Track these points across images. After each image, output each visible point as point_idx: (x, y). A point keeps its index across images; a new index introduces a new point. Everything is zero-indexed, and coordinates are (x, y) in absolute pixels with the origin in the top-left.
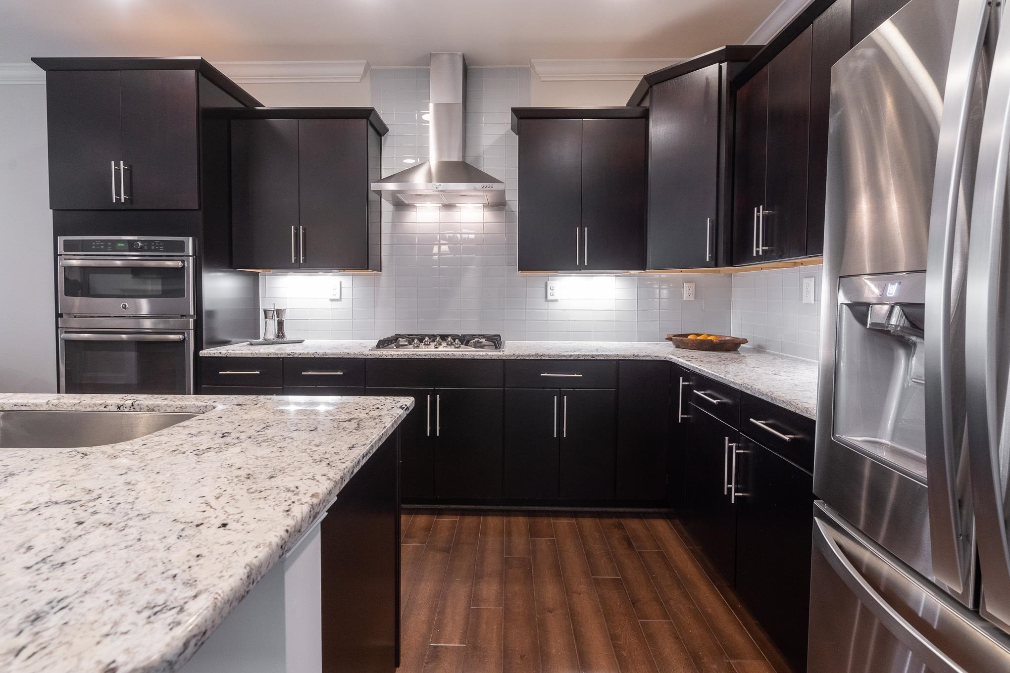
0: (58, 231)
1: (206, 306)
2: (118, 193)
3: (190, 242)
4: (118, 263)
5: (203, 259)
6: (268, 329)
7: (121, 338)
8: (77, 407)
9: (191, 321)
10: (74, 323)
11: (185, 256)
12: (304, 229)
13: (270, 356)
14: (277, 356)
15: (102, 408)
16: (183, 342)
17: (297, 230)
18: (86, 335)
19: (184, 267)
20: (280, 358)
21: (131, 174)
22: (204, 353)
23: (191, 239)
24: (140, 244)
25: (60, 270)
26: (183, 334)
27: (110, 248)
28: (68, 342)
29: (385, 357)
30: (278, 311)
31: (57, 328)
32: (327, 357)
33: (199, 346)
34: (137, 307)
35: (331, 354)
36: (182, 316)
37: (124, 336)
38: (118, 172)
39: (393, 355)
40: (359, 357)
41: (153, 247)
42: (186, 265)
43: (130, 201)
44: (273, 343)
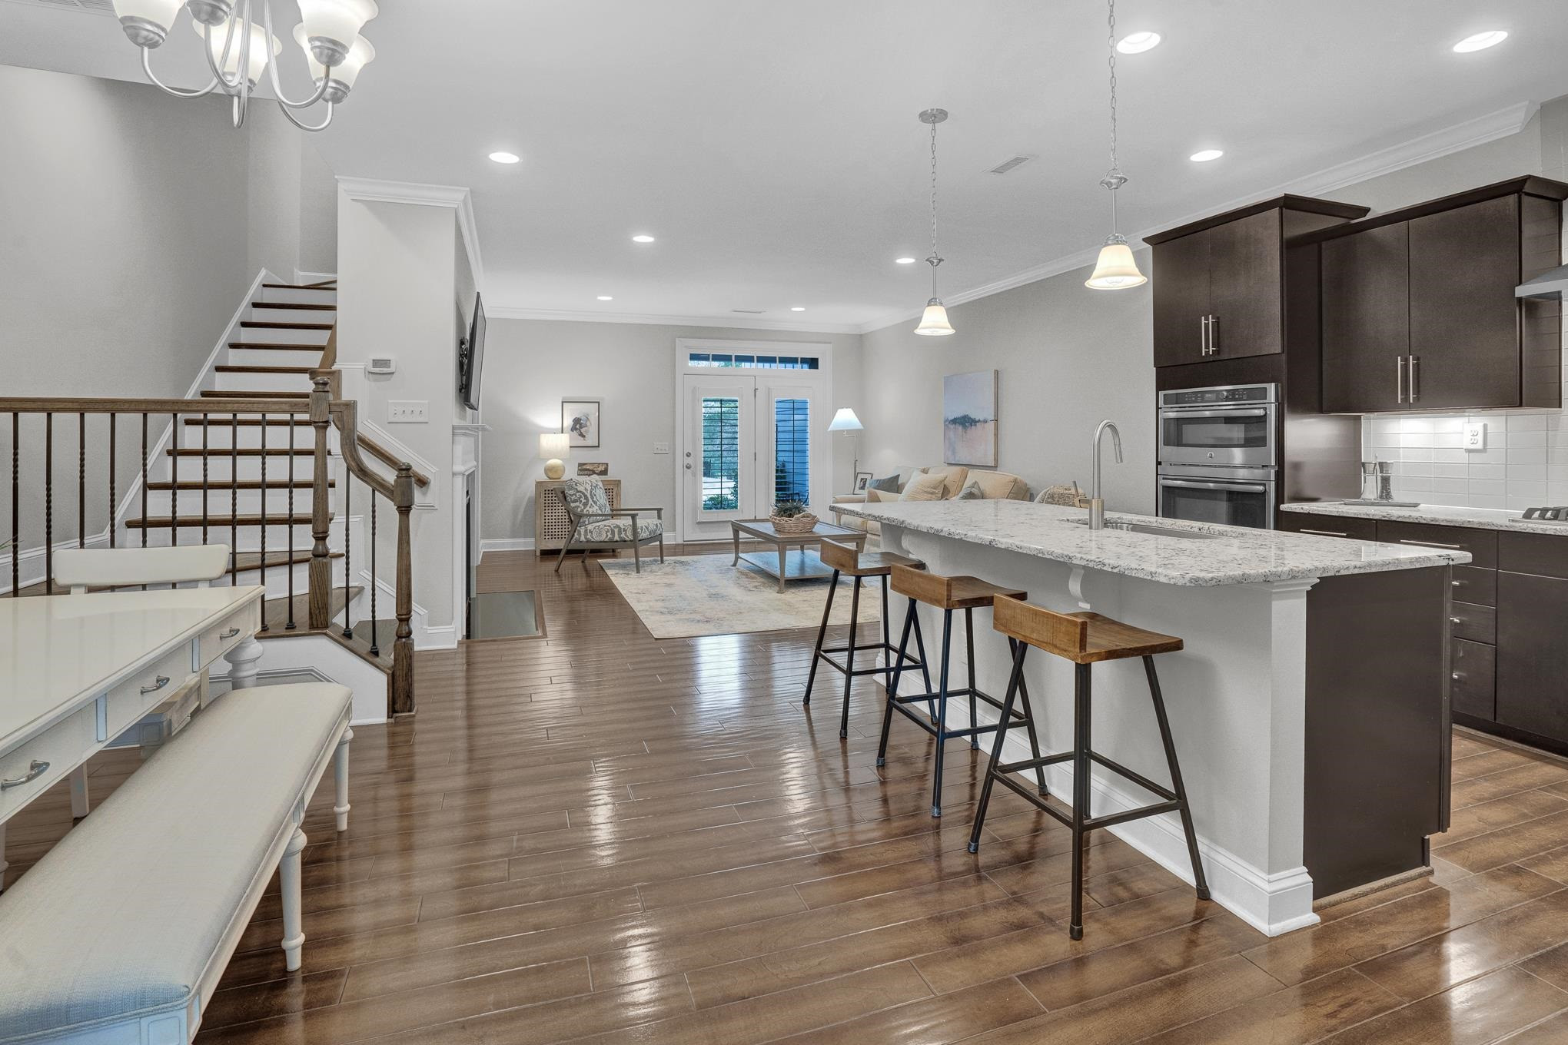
0: (1160, 387)
1: (1290, 454)
2: (1207, 347)
3: (1271, 388)
4: (1207, 414)
5: (1286, 405)
6: (1370, 488)
7: (1209, 486)
8: (1173, 526)
9: (1273, 472)
10: (1172, 471)
11: (1268, 403)
12: (1417, 359)
13: (1359, 516)
14: (1368, 517)
15: (1189, 529)
16: (1264, 493)
17: (1406, 360)
18: (1179, 482)
19: (1265, 415)
20: (1374, 520)
21: (1218, 326)
22: (1284, 507)
23: (1273, 385)
24: (1225, 394)
25: (1161, 423)
26: (1264, 485)
27: (1199, 400)
28: (1166, 488)
29: (1532, 531)
30: (1381, 464)
31: (1157, 474)
32: (1437, 523)
33: (1280, 499)
34: (1231, 457)
35: (1443, 521)
36: (1263, 466)
37: (1211, 485)
38: (1207, 326)
39: (1546, 530)
40: (1486, 527)
41: (1237, 396)
42: (1268, 412)
43: (1217, 352)
44: (1373, 504)
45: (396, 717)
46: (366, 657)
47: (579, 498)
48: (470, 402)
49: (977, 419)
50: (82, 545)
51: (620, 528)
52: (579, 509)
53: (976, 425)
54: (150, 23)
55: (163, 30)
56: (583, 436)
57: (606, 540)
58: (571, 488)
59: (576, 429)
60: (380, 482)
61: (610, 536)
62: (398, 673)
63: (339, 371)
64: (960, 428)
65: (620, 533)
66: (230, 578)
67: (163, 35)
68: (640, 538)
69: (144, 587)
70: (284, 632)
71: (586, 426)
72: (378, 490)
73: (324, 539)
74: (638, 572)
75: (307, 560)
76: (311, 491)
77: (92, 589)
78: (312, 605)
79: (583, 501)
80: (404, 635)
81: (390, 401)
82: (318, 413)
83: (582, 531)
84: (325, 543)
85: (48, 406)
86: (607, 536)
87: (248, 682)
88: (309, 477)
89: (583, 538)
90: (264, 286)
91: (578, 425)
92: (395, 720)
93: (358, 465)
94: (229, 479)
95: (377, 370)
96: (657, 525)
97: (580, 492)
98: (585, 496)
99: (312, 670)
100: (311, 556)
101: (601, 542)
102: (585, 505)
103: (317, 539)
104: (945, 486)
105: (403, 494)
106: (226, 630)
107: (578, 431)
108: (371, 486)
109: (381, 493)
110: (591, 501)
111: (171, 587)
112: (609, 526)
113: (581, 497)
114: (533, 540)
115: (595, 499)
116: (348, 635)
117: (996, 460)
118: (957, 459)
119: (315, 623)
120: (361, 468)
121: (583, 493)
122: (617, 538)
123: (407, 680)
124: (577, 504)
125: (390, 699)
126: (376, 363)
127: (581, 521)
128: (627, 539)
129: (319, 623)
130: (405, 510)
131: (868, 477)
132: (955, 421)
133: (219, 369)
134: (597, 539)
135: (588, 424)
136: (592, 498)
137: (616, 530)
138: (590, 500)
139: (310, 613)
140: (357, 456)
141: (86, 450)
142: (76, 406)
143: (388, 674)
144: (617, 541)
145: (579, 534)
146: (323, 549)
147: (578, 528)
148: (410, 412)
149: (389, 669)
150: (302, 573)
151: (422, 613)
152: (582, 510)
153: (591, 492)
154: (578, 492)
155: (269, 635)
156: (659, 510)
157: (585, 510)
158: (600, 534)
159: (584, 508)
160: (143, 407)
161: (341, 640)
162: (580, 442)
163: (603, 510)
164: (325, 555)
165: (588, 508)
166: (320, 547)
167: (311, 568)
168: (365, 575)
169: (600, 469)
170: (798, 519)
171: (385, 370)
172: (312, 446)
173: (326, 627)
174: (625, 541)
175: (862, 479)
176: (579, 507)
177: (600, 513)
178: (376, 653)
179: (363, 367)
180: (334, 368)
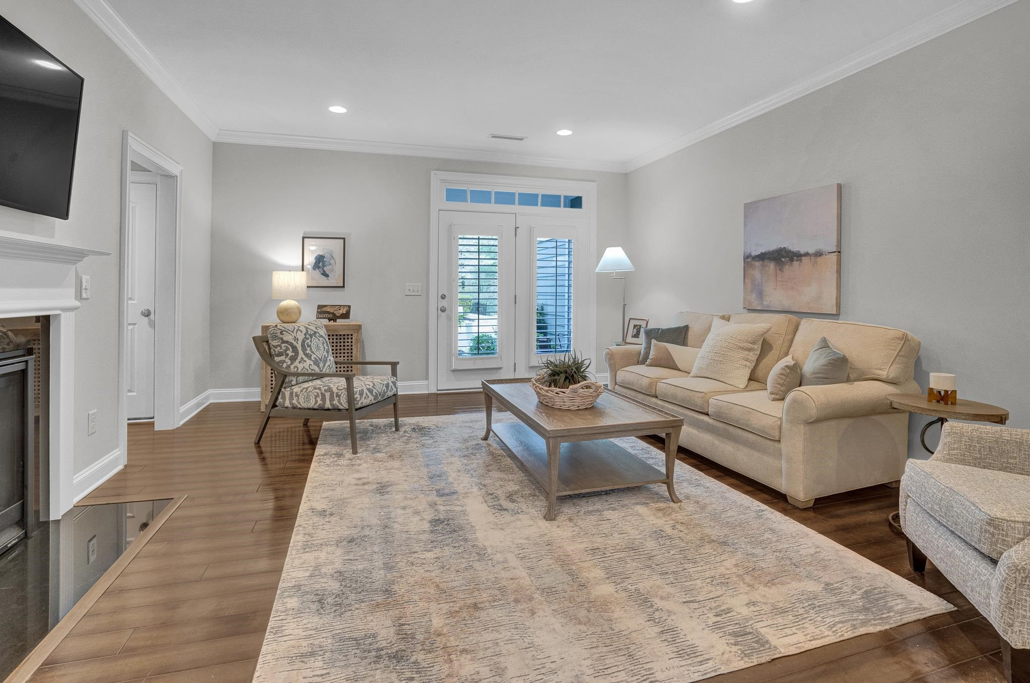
47: (286, 351)
49: (802, 251)
51: (332, 393)
52: (285, 365)
53: (801, 260)
56: (325, 275)
57: (316, 407)
58: (275, 337)
59: (319, 267)
61: (320, 402)
64: (772, 266)
65: (332, 399)
68: (359, 405)
71: (330, 264)
74: (355, 452)
79: (290, 353)
83: (287, 394)
86: (316, 402)
89: (287, 404)
91: (320, 262)
96: (387, 386)
97: (287, 342)
98: (295, 349)
101: (309, 409)
102: (293, 359)
104: (764, 339)
107: (321, 269)
110: (301, 355)
112: (319, 389)
113: (287, 349)
115: (308, 351)
117: (838, 305)
118: (765, 303)
121: (291, 344)
122: (328, 405)
124: (282, 358)
127: (287, 380)
128: (341, 407)
131: (643, 324)
132: (762, 257)
134: (305, 405)
135: (332, 262)
136: (304, 349)
137: (328, 395)
138: (301, 352)
144: (328, 409)
145: (284, 398)
147: (283, 390)
152: (288, 367)
153: (303, 342)
154: (284, 342)
156: (394, 365)
157: (292, 367)
158: (307, 399)
159: (292, 364)
162: (324, 282)
163: (321, 365)
165: (296, 363)
169: (341, 312)
170: (575, 391)
174: (339, 410)
175: (635, 326)
176: (284, 361)
177: (317, 370)
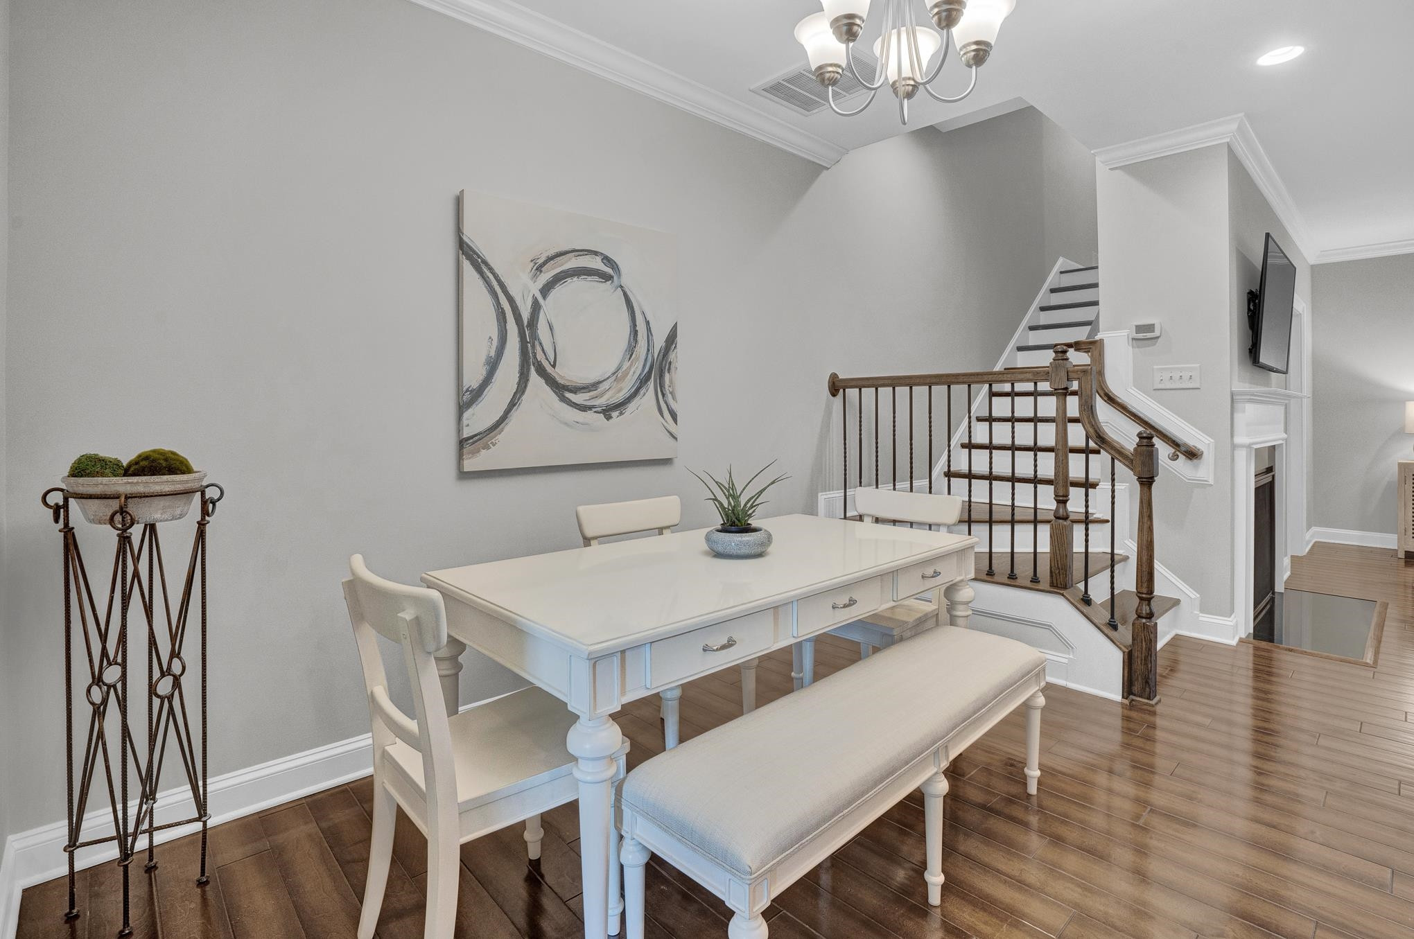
45: (1133, 700)
46: (1102, 627)
48: (1259, 362)
50: (894, 489)
54: (831, 65)
55: (839, 66)
60: (1118, 450)
62: (1136, 654)
63: (1102, 341)
66: (966, 527)
67: (840, 71)
69: (911, 524)
70: (1029, 584)
72: (1117, 459)
73: (1065, 502)
75: (1048, 522)
76: (1053, 454)
77: (877, 520)
78: (1053, 565)
80: (1144, 615)
81: (1155, 367)
82: (1057, 381)
84: (1065, 506)
85: (875, 382)
87: (960, 621)
88: (1051, 442)
90: (1061, 273)
92: (1130, 703)
93: (1096, 431)
94: (1031, 443)
95: (1141, 336)
99: (1051, 626)
100: (1053, 518)
103: (1058, 502)
105: (1143, 464)
106: (930, 572)
108: (1110, 453)
109: (1120, 461)
111: (928, 527)
114: (1395, 536)
116: (1087, 601)
119: (1055, 581)
120: (1099, 435)
123: (1146, 664)
125: (1126, 678)
126: (1139, 329)
129: (1059, 582)
130: (1147, 482)
133: (1020, 349)
139: (1051, 572)
140: (1096, 423)
141: (896, 415)
142: (890, 382)
143: (1124, 652)
146: (1063, 512)
148: (1179, 377)
149: (1125, 647)
150: (1044, 532)
151: (1193, 597)
155: (1017, 584)
160: (928, 381)
161: (1076, 604)
164: (1066, 518)
166: (1061, 510)
167: (1052, 528)
168: (1130, 545)
171: (1149, 335)
172: (1053, 414)
173: (1065, 588)
178: (1115, 628)
179: (1126, 334)
180: (1097, 338)
